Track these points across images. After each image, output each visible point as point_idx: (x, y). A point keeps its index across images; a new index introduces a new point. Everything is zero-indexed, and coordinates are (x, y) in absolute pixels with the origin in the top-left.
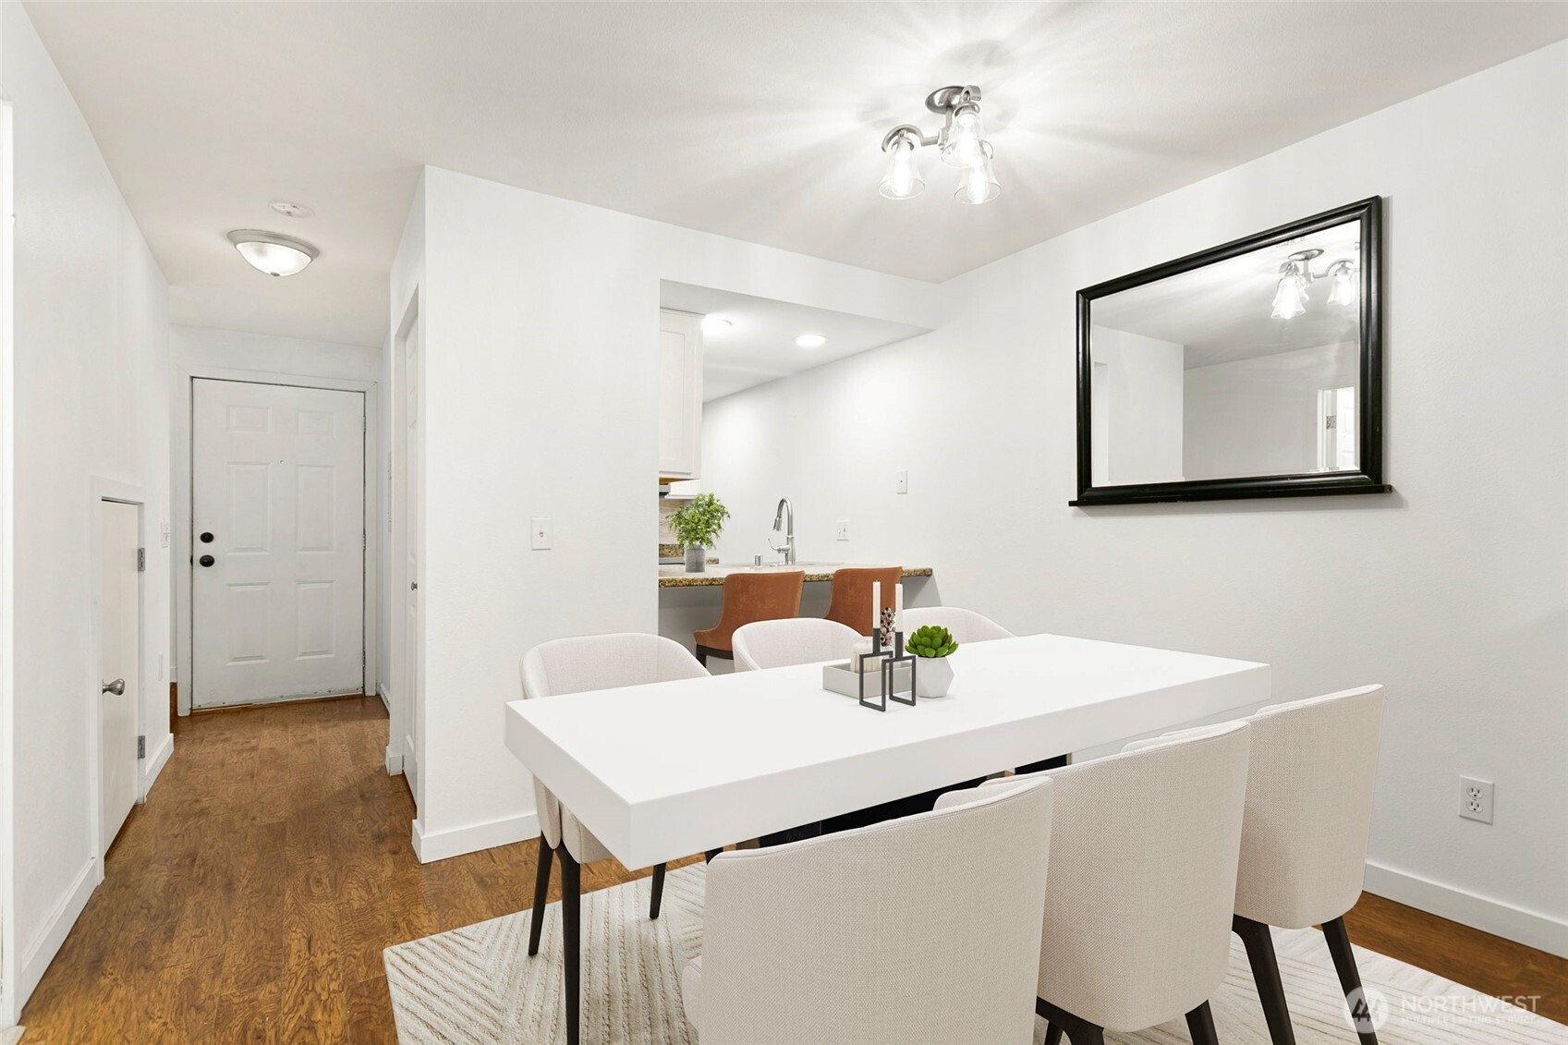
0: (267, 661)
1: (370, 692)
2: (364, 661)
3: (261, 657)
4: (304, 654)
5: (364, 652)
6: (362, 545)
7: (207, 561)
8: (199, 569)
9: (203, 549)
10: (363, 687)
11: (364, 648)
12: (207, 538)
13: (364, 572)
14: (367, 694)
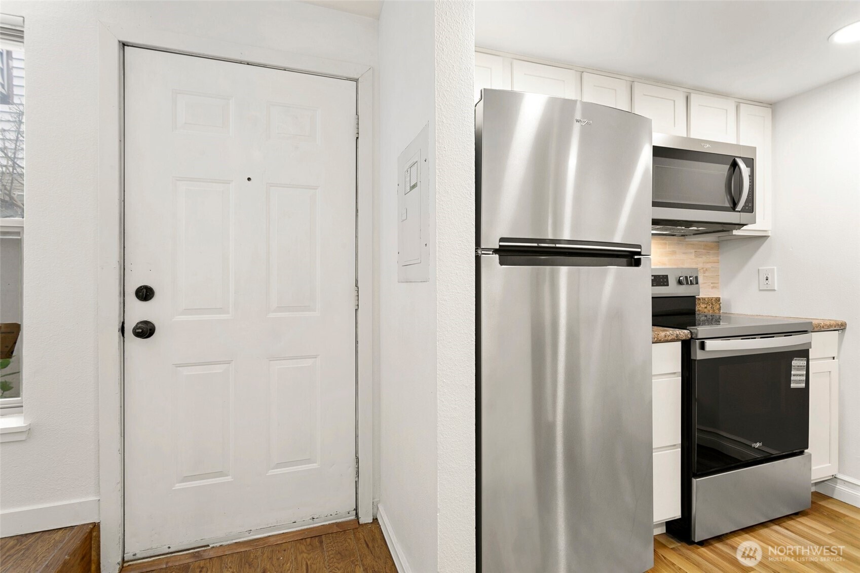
0: (229, 479)
1: (366, 519)
2: (358, 472)
3: (221, 474)
4: (279, 465)
5: (357, 458)
6: (354, 303)
7: (145, 331)
8: (135, 344)
9: (139, 311)
10: (356, 509)
11: (357, 452)
12: (145, 294)
13: (357, 342)
14: (362, 521)
